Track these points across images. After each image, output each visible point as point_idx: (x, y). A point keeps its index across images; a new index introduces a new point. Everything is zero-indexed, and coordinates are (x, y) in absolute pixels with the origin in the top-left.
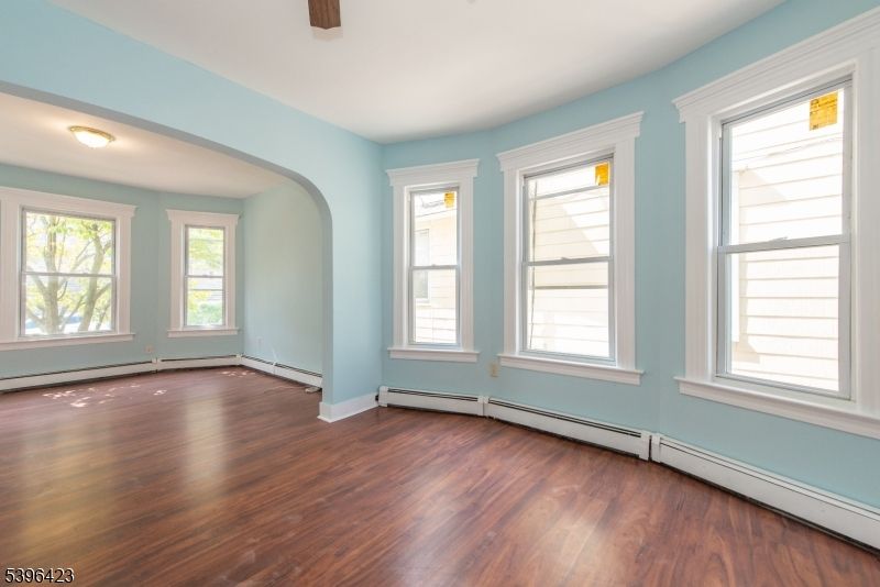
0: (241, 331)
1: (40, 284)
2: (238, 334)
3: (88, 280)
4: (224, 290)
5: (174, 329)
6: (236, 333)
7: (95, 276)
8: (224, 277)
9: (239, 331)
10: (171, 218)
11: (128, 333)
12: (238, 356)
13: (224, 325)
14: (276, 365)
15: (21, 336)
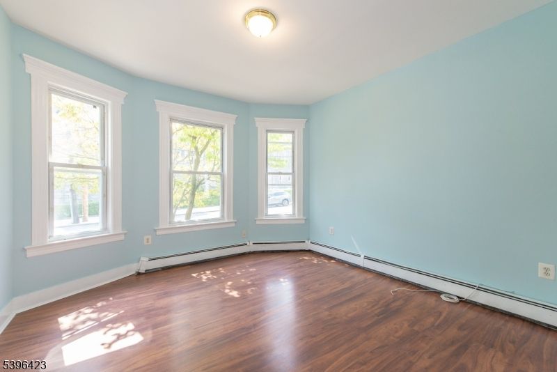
0: (308, 220)
2: (306, 222)
4: (293, 185)
5: (260, 218)
9: (306, 220)
10: (257, 125)
11: (232, 220)
12: (306, 241)
13: (294, 214)
14: (366, 258)
15: (171, 222)
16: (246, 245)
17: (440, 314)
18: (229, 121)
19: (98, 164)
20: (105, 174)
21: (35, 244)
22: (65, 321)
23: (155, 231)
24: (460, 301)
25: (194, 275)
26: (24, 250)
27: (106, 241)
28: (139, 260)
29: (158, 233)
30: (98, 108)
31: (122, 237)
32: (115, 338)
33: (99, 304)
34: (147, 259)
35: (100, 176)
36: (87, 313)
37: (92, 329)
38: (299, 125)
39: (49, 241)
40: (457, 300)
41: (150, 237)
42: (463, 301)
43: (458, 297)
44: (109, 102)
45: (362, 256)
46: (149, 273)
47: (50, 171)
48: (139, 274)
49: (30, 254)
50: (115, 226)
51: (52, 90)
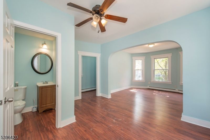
10: (180, 54)
11: (171, 82)
15: (154, 80)
21: (133, 80)
28: (147, 86)
31: (145, 81)
35: (142, 71)
41: (150, 82)
47: (135, 71)
50: (144, 79)
51: (135, 60)
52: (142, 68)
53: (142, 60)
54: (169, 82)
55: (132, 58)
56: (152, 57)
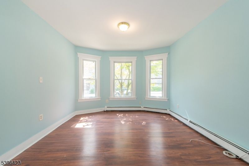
0: (169, 100)
1: (119, 82)
2: (168, 101)
3: (127, 80)
4: (162, 83)
5: (146, 97)
6: (167, 101)
7: (129, 79)
8: (162, 78)
9: (168, 100)
10: (146, 59)
11: (135, 97)
12: (168, 110)
13: (162, 97)
14: (190, 122)
15: (114, 96)
16: (140, 107)
17: (210, 158)
18: (134, 59)
19: (95, 78)
20: (96, 81)
21: (80, 99)
22: (82, 119)
23: (109, 98)
24: (236, 158)
25: (117, 114)
26: (78, 100)
27: (95, 100)
28: (104, 107)
29: (110, 99)
30: (94, 62)
31: (100, 99)
32: (86, 125)
33: (90, 117)
34: (107, 107)
35: (95, 81)
36: (87, 118)
37: (85, 122)
38: (165, 56)
39: (82, 98)
40: (234, 157)
41: (108, 100)
42: (238, 159)
43: (237, 156)
44: (97, 60)
45: (189, 121)
46: (107, 111)
47: (83, 81)
48: (105, 111)
49: (79, 101)
50: (98, 96)
51: (83, 60)
52: (96, 76)
53: (96, 62)
54: (133, 97)
55: (76, 54)
56: (112, 59)
